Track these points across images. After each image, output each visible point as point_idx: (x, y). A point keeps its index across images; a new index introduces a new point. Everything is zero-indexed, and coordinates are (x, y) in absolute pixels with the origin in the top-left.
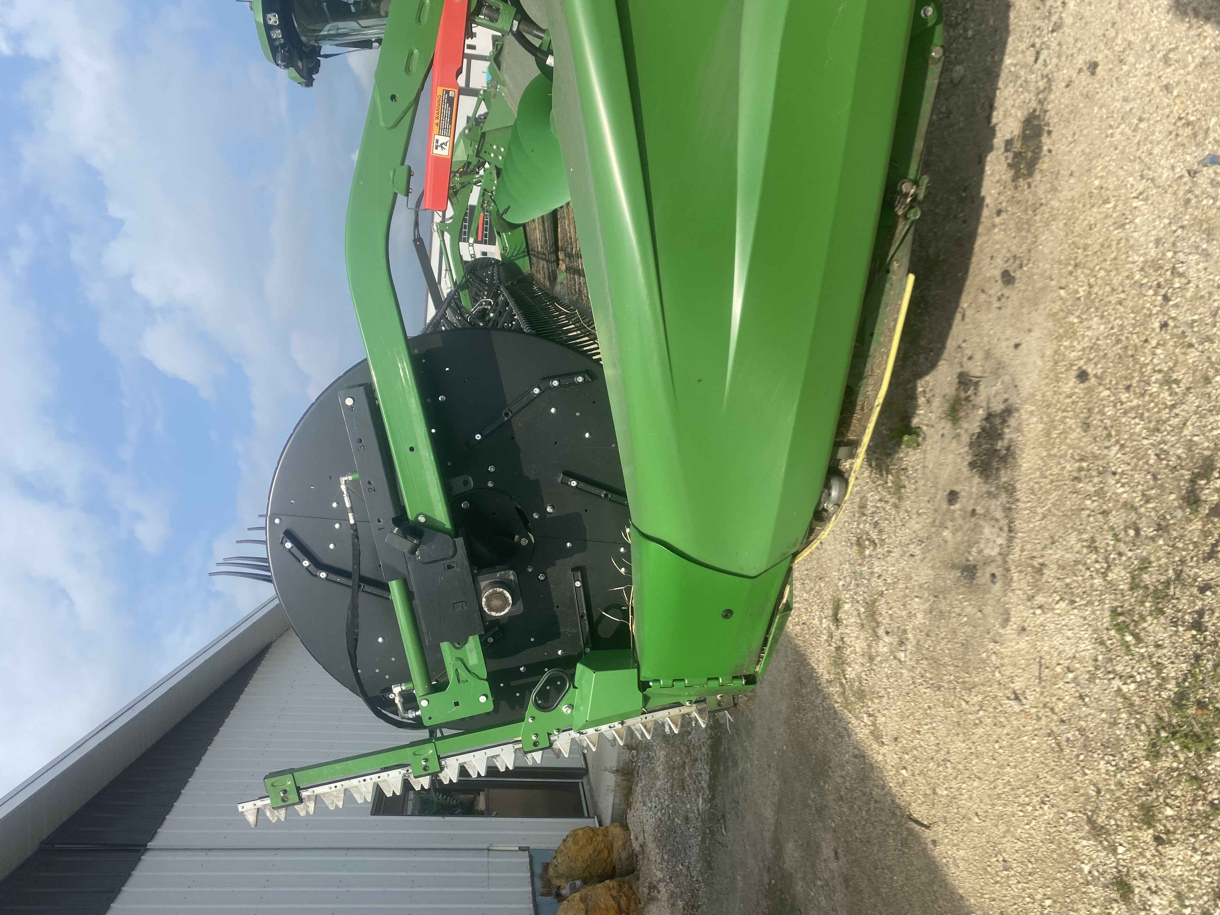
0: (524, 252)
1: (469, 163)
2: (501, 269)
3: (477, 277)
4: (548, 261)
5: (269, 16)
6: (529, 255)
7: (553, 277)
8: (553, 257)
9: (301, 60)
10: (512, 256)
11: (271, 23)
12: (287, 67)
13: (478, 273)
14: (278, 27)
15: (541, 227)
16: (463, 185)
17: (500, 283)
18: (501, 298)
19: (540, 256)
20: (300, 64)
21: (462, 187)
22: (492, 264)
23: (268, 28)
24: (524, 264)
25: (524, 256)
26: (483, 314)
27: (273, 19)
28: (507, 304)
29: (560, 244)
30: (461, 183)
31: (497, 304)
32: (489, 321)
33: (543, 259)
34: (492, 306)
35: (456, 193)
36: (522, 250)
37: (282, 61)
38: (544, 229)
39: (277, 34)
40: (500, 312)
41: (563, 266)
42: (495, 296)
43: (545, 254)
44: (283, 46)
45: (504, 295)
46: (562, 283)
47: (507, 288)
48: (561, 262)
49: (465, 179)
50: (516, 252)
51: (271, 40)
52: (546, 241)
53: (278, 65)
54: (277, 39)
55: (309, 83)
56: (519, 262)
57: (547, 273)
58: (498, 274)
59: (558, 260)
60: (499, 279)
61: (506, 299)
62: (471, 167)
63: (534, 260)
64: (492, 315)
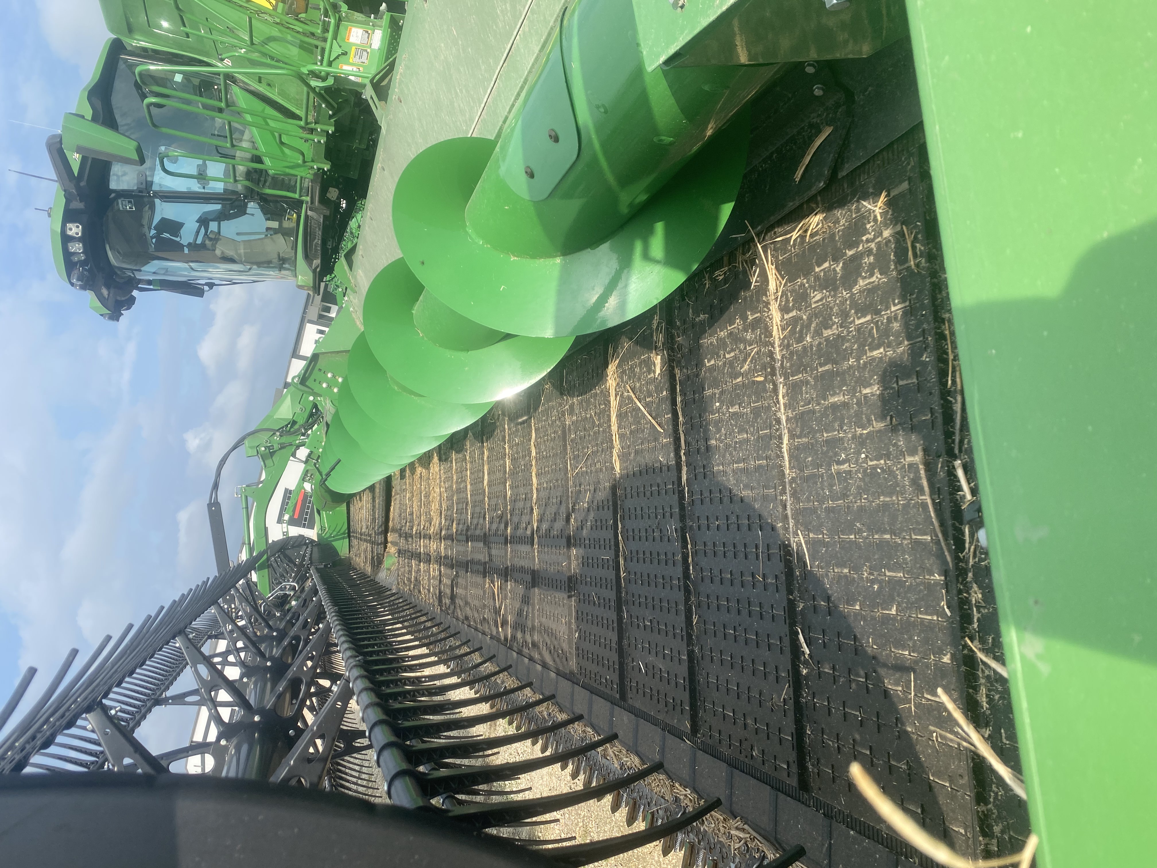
0: (344, 533)
1: (294, 423)
2: (315, 549)
3: (286, 556)
4: (373, 543)
5: (69, 225)
6: (349, 537)
7: (377, 562)
8: (380, 539)
9: (108, 288)
10: (330, 537)
11: (70, 233)
12: (83, 288)
13: (288, 552)
14: (80, 240)
15: (369, 506)
16: (283, 447)
17: (311, 563)
18: (309, 583)
19: (363, 537)
20: (105, 292)
21: (281, 448)
22: (306, 544)
23: (66, 239)
24: (342, 547)
25: (344, 538)
26: (282, 601)
27: (75, 230)
28: (316, 592)
29: (391, 524)
30: (281, 444)
31: (302, 590)
32: (289, 610)
33: (366, 541)
34: (296, 592)
35: (272, 454)
36: (342, 531)
37: (78, 280)
38: (374, 506)
39: (77, 247)
40: (305, 600)
41: (392, 549)
42: (302, 579)
43: (370, 536)
44: (83, 263)
45: (314, 579)
46: (389, 569)
47: (318, 570)
48: (389, 545)
49: (286, 439)
50: (335, 533)
51: (67, 255)
52: (374, 520)
53: (72, 284)
54: (74, 254)
55: (115, 316)
56: (337, 545)
57: (369, 557)
58: (311, 554)
59: (386, 542)
60: (310, 559)
61: (315, 585)
62: (296, 427)
63: (355, 542)
64: (294, 603)
